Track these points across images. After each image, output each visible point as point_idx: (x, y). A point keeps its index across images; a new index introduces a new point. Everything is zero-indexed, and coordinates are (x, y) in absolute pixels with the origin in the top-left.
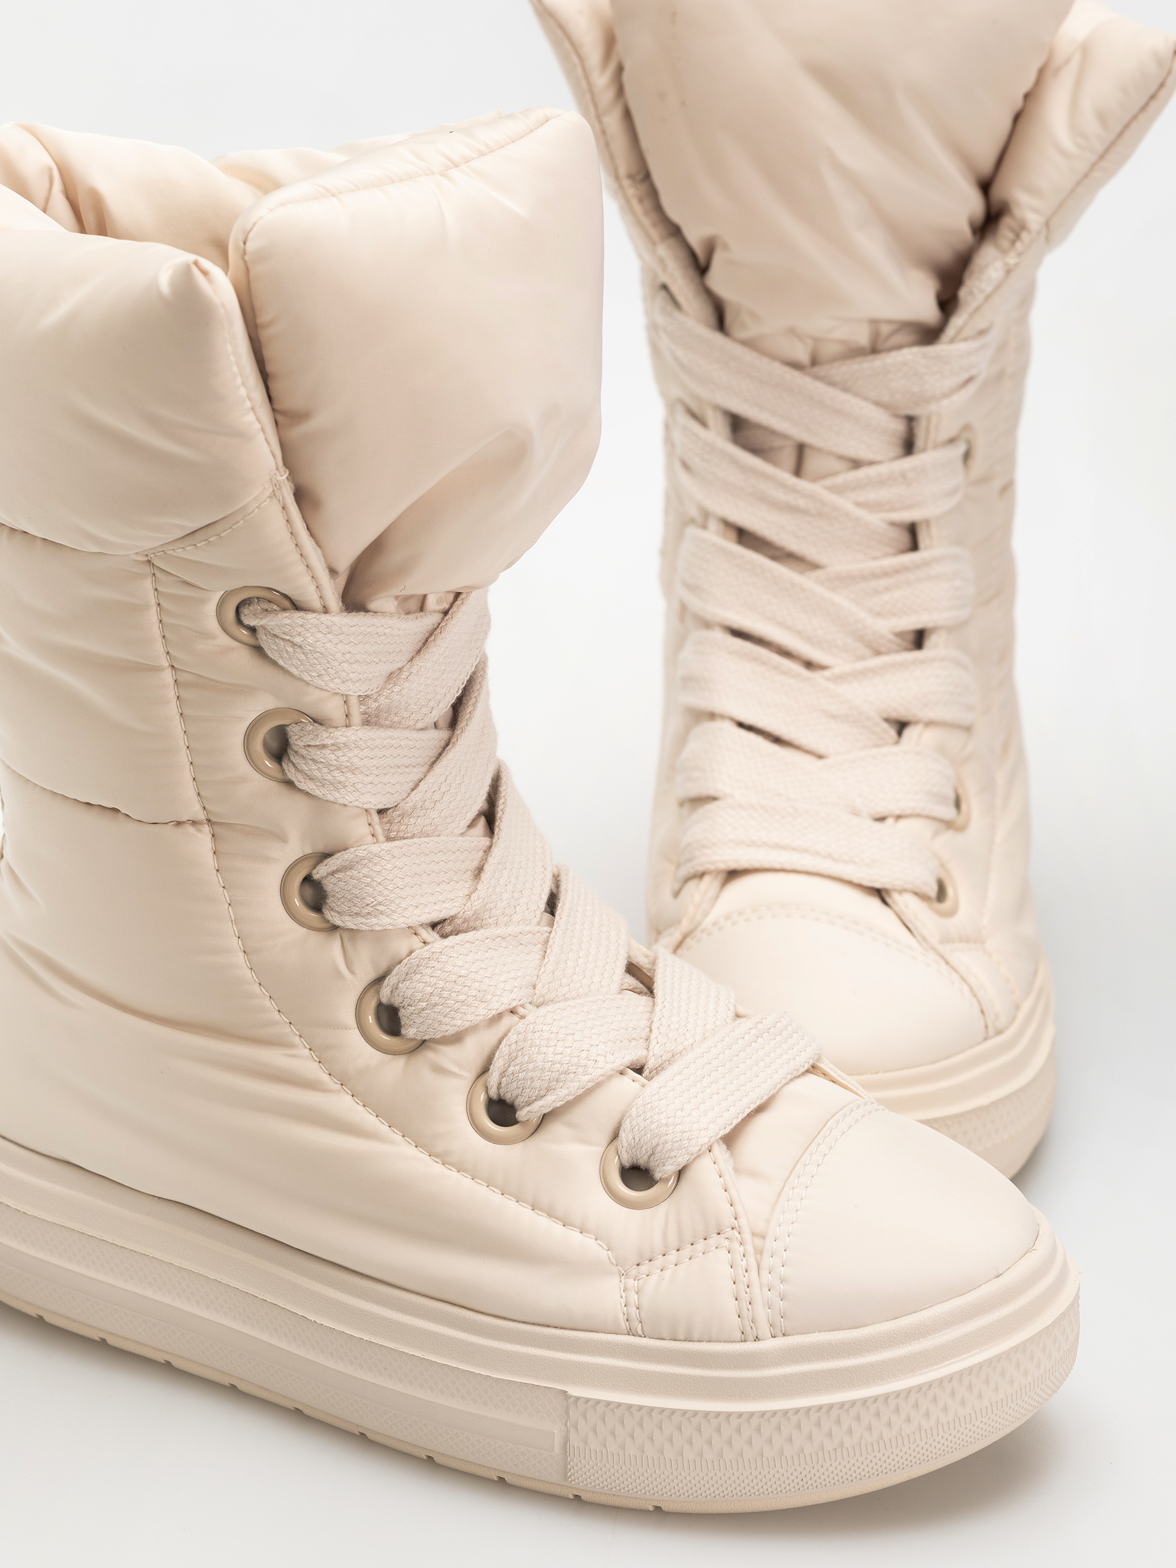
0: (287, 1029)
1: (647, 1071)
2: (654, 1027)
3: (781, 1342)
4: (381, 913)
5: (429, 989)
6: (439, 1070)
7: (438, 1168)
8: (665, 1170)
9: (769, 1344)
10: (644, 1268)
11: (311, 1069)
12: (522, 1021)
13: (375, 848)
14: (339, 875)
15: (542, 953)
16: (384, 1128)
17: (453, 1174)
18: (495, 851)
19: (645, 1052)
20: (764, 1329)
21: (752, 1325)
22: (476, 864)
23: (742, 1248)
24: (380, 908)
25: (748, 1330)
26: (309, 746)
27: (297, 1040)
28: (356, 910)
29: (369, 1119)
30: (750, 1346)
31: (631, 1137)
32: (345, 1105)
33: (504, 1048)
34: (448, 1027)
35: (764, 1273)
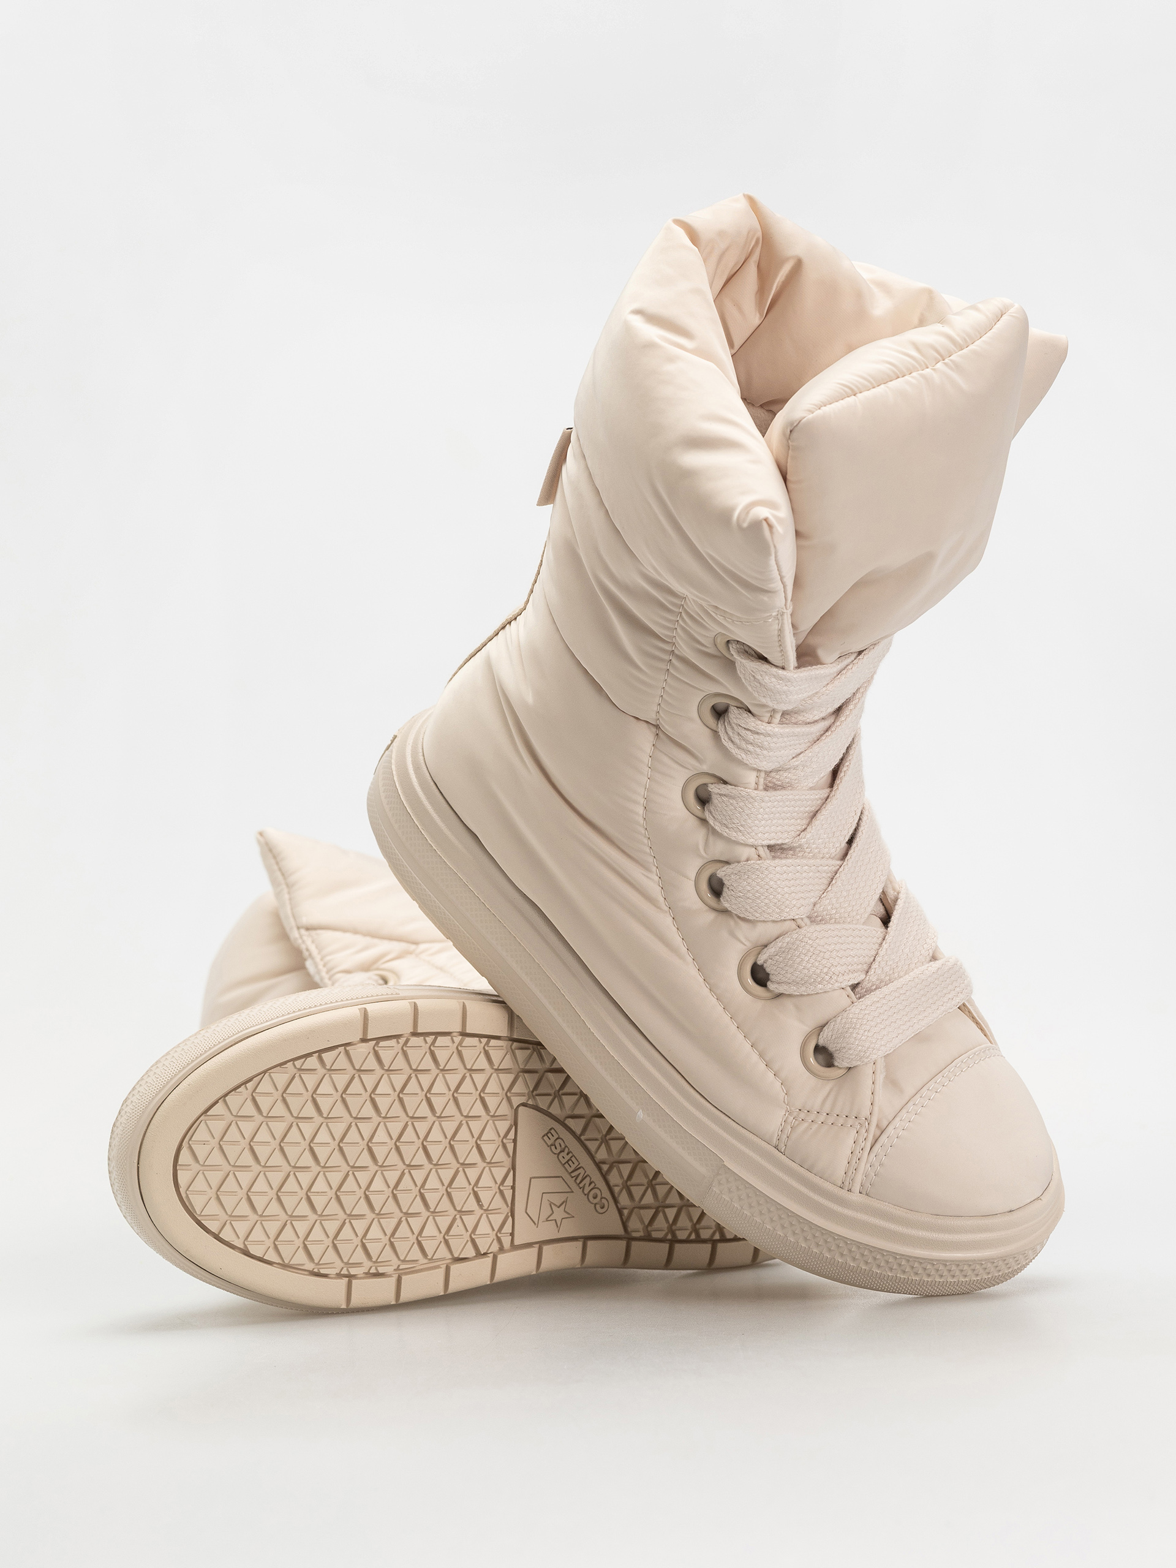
0: (651, 859)
1: (860, 988)
2: (878, 959)
3: (862, 1199)
4: (740, 831)
5: (749, 888)
6: (732, 934)
7: (706, 991)
8: (841, 1062)
9: (855, 1197)
10: (802, 1115)
11: (655, 889)
12: (798, 930)
13: (754, 793)
14: (724, 798)
15: (829, 880)
16: (684, 950)
17: (714, 1000)
18: (830, 806)
19: (863, 976)
20: (857, 1187)
21: (851, 1182)
22: (813, 809)
23: (866, 1134)
24: (741, 828)
25: (847, 1183)
26: (739, 725)
27: (654, 869)
28: (725, 822)
29: (676, 939)
30: (843, 1193)
31: (830, 1034)
32: (666, 922)
33: (779, 944)
34: (749, 915)
35: (873, 1155)
